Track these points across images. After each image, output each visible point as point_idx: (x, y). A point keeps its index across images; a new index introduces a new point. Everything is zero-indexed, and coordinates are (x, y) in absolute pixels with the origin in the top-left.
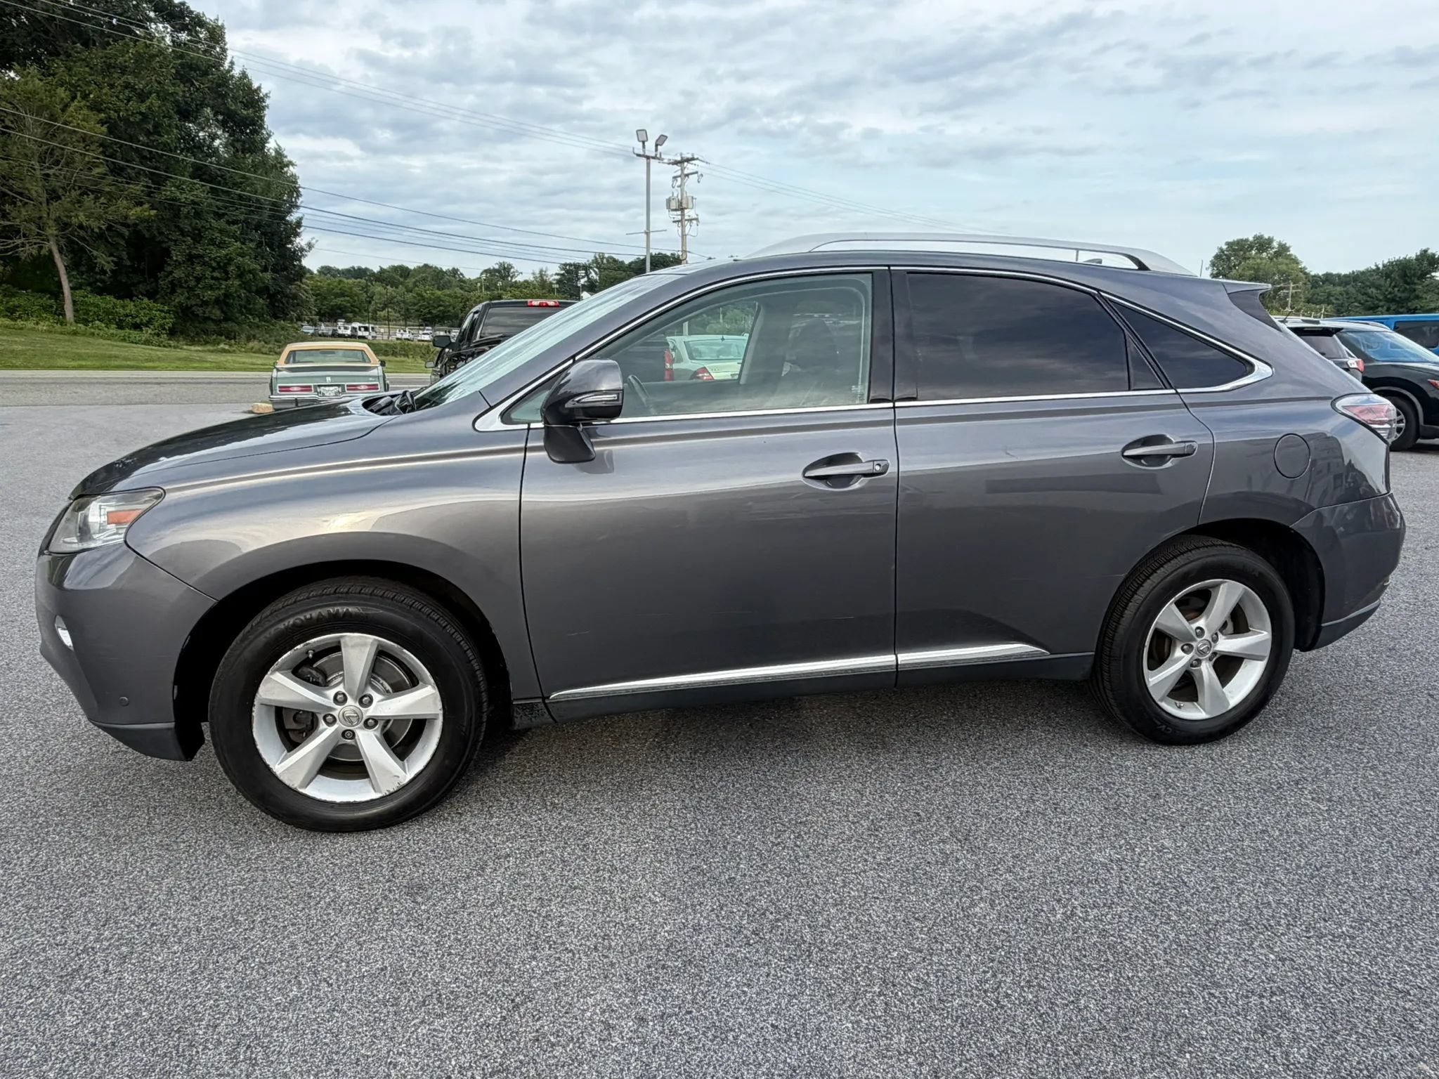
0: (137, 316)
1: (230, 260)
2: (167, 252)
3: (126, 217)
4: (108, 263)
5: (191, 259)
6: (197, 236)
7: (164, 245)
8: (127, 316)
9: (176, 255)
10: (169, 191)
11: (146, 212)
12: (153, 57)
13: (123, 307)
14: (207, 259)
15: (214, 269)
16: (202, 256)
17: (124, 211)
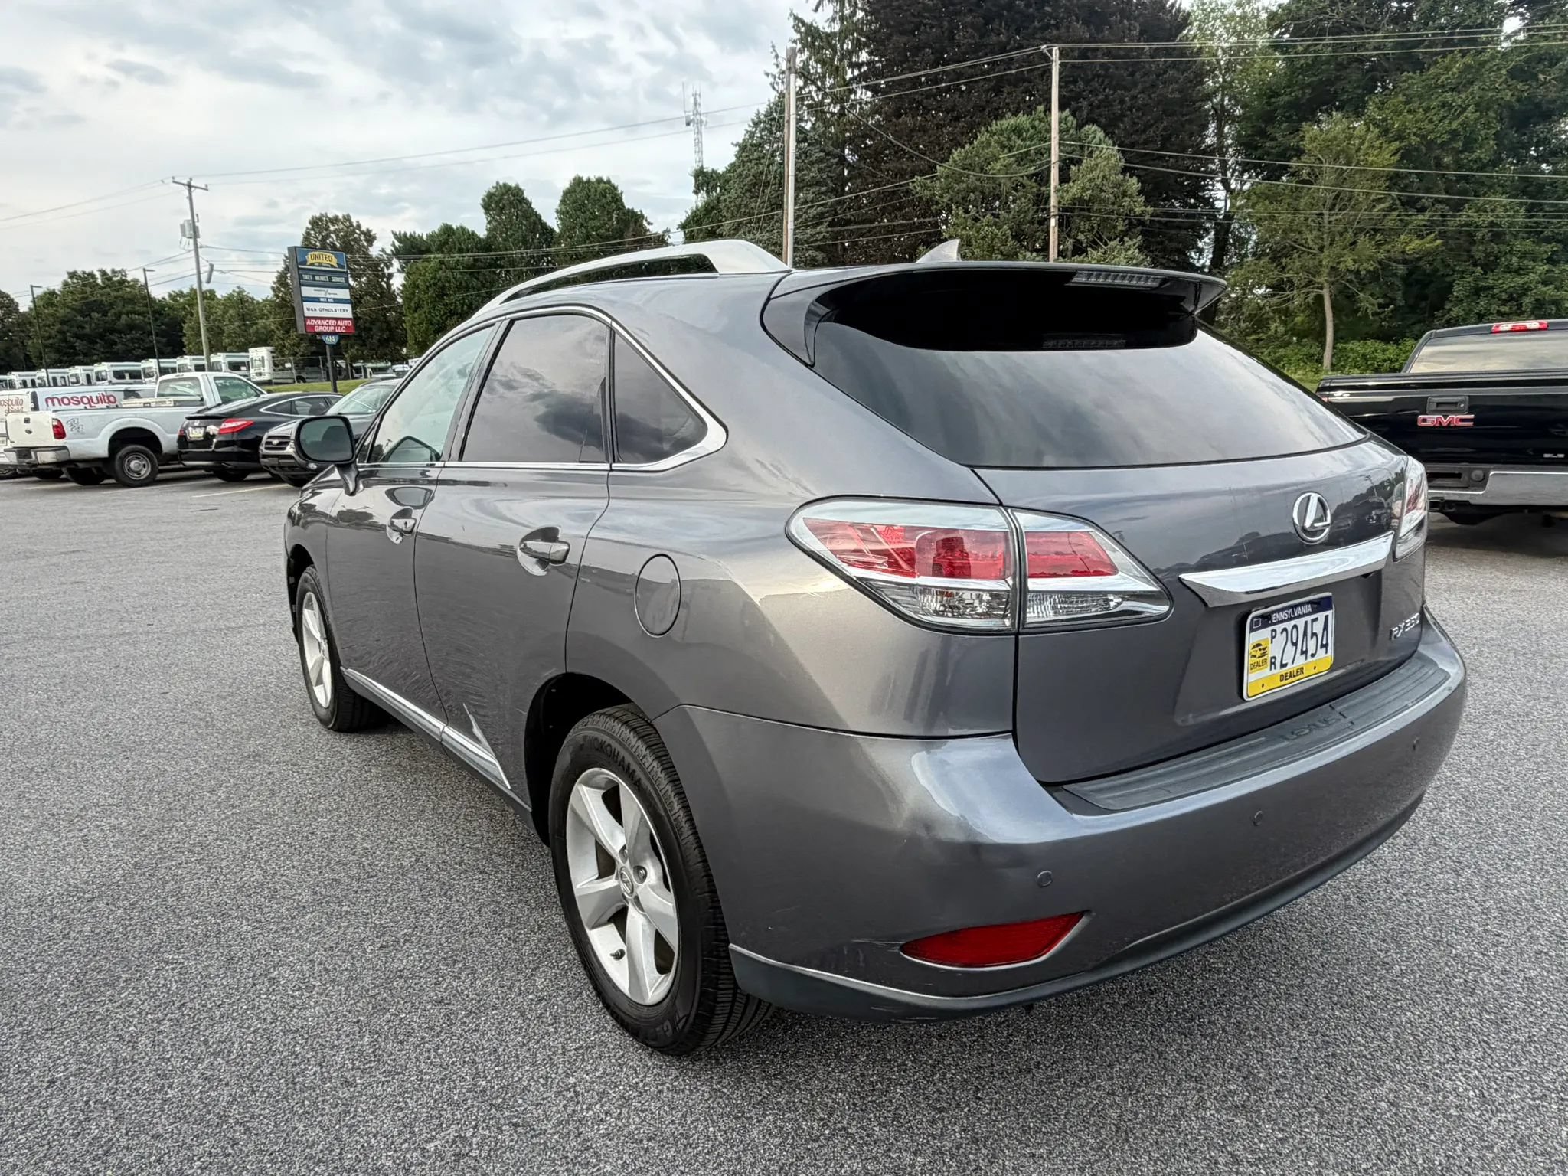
0: (1397, 361)
1: (1525, 290)
2: (1451, 286)
3: (1403, 252)
4: (1373, 305)
5: (1477, 292)
6: (1489, 266)
7: (1448, 279)
8: (1385, 361)
9: (1458, 291)
10: (1468, 214)
11: (1433, 243)
12: (1482, 64)
13: (1384, 351)
14: (1496, 291)
15: (1504, 303)
16: (1492, 288)
17: (1399, 246)
